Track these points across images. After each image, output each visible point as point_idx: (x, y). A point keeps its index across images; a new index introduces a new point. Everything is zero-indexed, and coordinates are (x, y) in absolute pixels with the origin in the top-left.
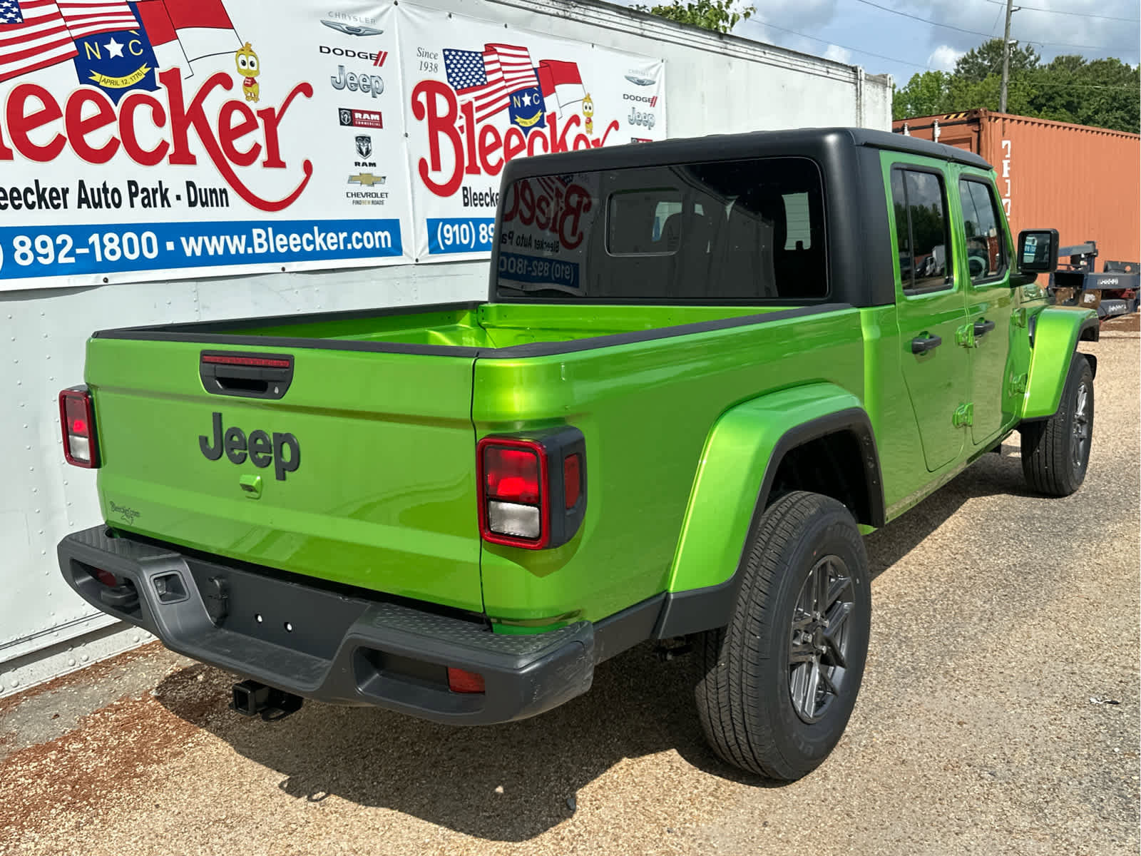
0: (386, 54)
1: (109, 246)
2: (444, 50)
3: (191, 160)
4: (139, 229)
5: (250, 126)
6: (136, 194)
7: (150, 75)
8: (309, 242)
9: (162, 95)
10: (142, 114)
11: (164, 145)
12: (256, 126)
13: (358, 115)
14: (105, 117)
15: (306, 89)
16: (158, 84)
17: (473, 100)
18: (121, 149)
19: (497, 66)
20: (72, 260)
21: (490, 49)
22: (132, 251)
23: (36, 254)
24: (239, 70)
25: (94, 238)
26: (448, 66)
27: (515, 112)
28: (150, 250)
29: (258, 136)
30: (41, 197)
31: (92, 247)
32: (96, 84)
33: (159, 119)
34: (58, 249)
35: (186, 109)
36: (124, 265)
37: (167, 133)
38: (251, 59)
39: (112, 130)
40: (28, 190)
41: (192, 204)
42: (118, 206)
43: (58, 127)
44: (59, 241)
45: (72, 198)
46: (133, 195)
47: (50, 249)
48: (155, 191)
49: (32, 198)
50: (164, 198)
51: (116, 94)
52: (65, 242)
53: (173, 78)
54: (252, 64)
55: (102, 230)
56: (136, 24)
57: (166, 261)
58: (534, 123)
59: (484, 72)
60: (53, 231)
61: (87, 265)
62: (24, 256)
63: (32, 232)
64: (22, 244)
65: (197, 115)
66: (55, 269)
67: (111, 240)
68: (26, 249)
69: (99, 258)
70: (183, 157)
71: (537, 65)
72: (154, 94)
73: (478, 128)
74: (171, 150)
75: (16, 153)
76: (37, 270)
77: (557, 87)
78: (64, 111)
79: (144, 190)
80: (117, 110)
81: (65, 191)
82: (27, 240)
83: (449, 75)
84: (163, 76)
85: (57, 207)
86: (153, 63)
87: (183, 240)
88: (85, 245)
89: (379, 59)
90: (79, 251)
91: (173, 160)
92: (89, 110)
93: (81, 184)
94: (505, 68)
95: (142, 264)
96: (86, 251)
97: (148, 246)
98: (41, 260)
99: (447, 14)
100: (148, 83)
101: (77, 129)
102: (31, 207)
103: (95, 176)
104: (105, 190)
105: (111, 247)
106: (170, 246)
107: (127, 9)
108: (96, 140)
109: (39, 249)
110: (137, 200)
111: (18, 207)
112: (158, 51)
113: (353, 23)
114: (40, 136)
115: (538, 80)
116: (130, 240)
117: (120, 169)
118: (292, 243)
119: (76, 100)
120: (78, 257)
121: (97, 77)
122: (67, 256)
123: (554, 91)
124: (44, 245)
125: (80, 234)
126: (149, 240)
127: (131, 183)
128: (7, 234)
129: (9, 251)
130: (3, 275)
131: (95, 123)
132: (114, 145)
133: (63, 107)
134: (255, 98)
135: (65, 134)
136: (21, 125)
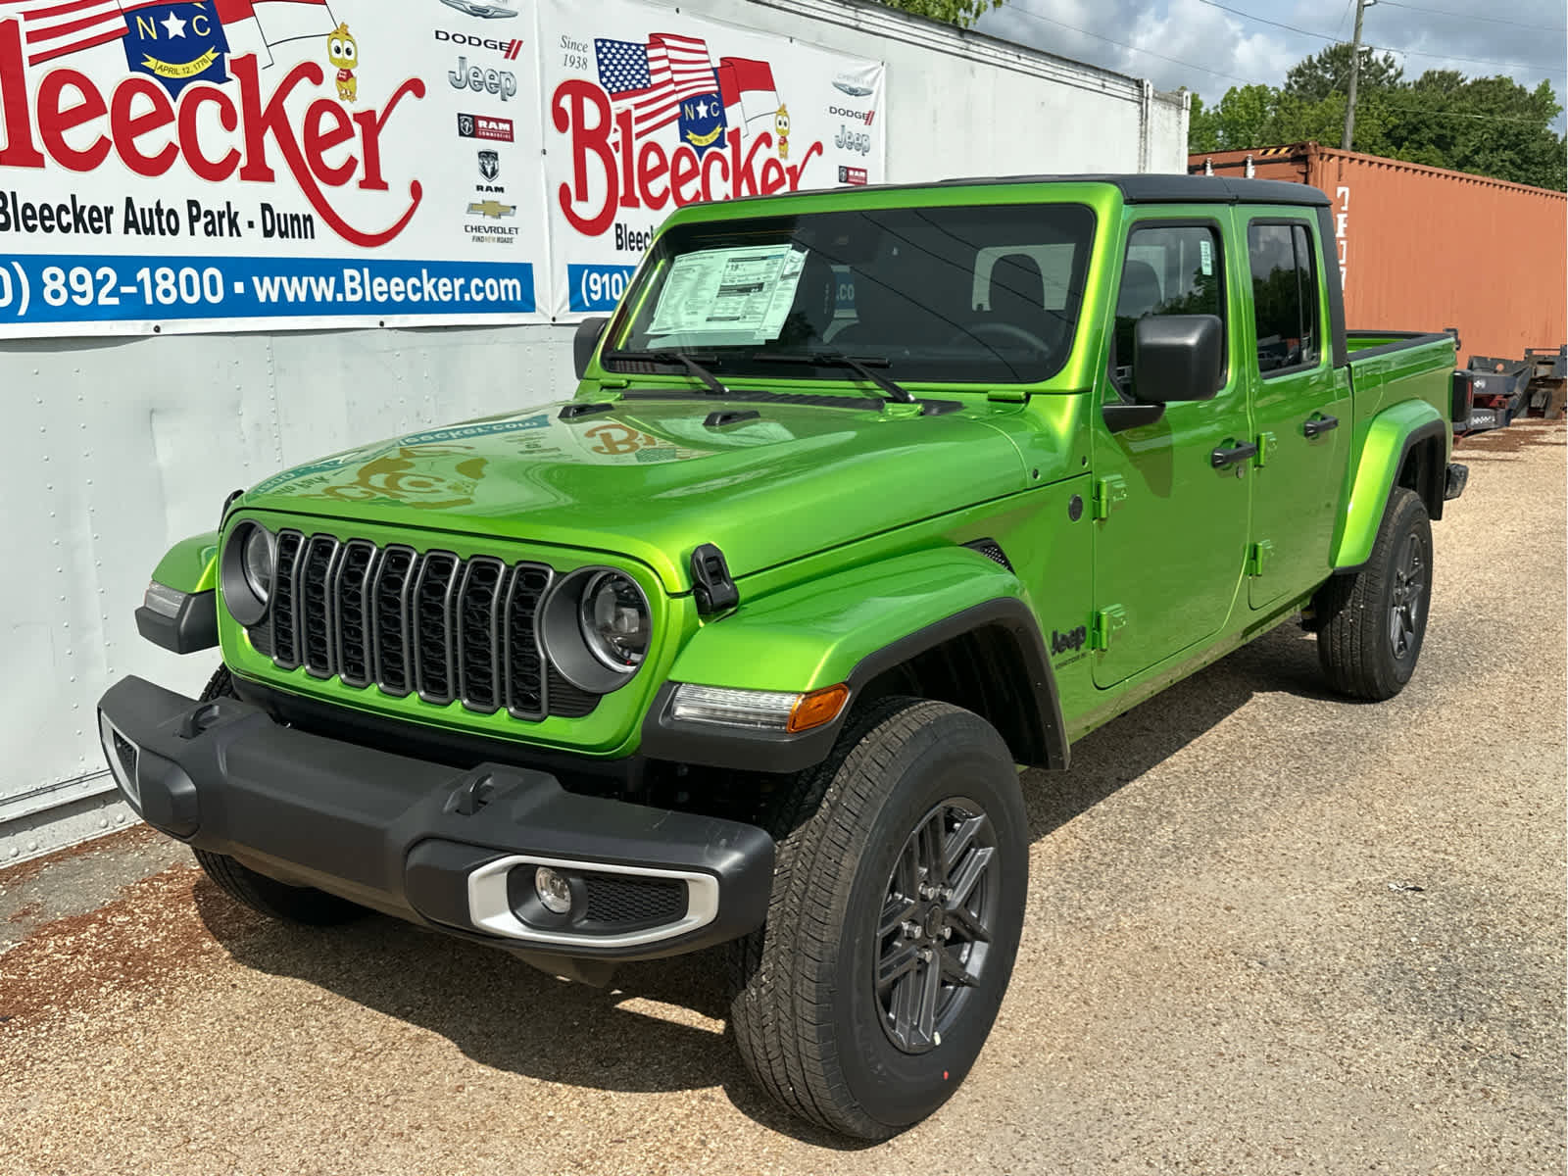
0: (520, 42)
1: (162, 285)
2: (596, 41)
3: (268, 176)
4: (200, 263)
5: (343, 133)
6: (197, 218)
7: (218, 63)
8: (415, 290)
9: (232, 89)
10: (208, 113)
11: (234, 155)
12: (351, 134)
13: (482, 124)
14: (160, 117)
15: (416, 87)
16: (229, 74)
17: (632, 108)
18: (180, 159)
19: (665, 63)
20: (115, 301)
21: (656, 40)
22: (190, 293)
23: (71, 292)
24: (333, 61)
25: (144, 274)
26: (600, 62)
27: (687, 126)
28: (214, 292)
29: (354, 147)
30: (78, 218)
31: (140, 285)
32: (150, 72)
33: (228, 120)
34: (98, 285)
35: (263, 109)
36: (180, 310)
37: (237, 139)
38: (348, 45)
39: (169, 133)
40: (62, 208)
41: (268, 234)
42: (174, 232)
43: (101, 126)
44: (99, 276)
45: (118, 220)
46: (193, 219)
47: (88, 286)
48: (221, 215)
49: (67, 219)
50: (233, 223)
51: (174, 86)
52: (107, 277)
53: (247, 68)
54: (348, 52)
55: (154, 263)
57: (234, 306)
58: (711, 141)
59: (648, 71)
60: (93, 263)
61: (134, 308)
62: (56, 294)
63: (67, 263)
64: (54, 277)
65: (277, 115)
66: (94, 312)
67: (165, 277)
68: (59, 285)
69: (149, 301)
70: (258, 171)
71: (717, 64)
72: (223, 88)
73: (637, 146)
74: (243, 162)
75: (48, 159)
76: (70, 313)
77: (743, 95)
78: (109, 105)
79: (208, 213)
80: (176, 107)
81: (109, 211)
82: (60, 273)
83: (602, 74)
84: (235, 64)
85: (98, 231)
87: (256, 280)
88: (132, 282)
89: (512, 49)
90: (124, 290)
91: (246, 175)
92: (141, 106)
93: (129, 202)
94: (674, 67)
95: (203, 310)
96: (133, 290)
97: (210, 287)
98: (76, 299)
100: (216, 73)
101: (126, 130)
102: (65, 229)
103: (147, 192)
104: (159, 212)
105: (164, 287)
106: (239, 287)
109: (76, 287)
110: (199, 226)
111: (49, 229)
113: (479, 1)
114: (79, 138)
115: (718, 84)
116: (189, 278)
117: (178, 185)
118: (394, 289)
119: (126, 91)
120: (122, 296)
122: (109, 295)
123: (738, 99)
124: (81, 280)
125: (127, 267)
126: (212, 278)
127: (192, 204)
128: (35, 264)
129: (37, 286)
130: (29, 318)
131: (148, 123)
132: (170, 152)
133: (108, 101)
134: (351, 97)
135: (110, 137)
136: (55, 123)
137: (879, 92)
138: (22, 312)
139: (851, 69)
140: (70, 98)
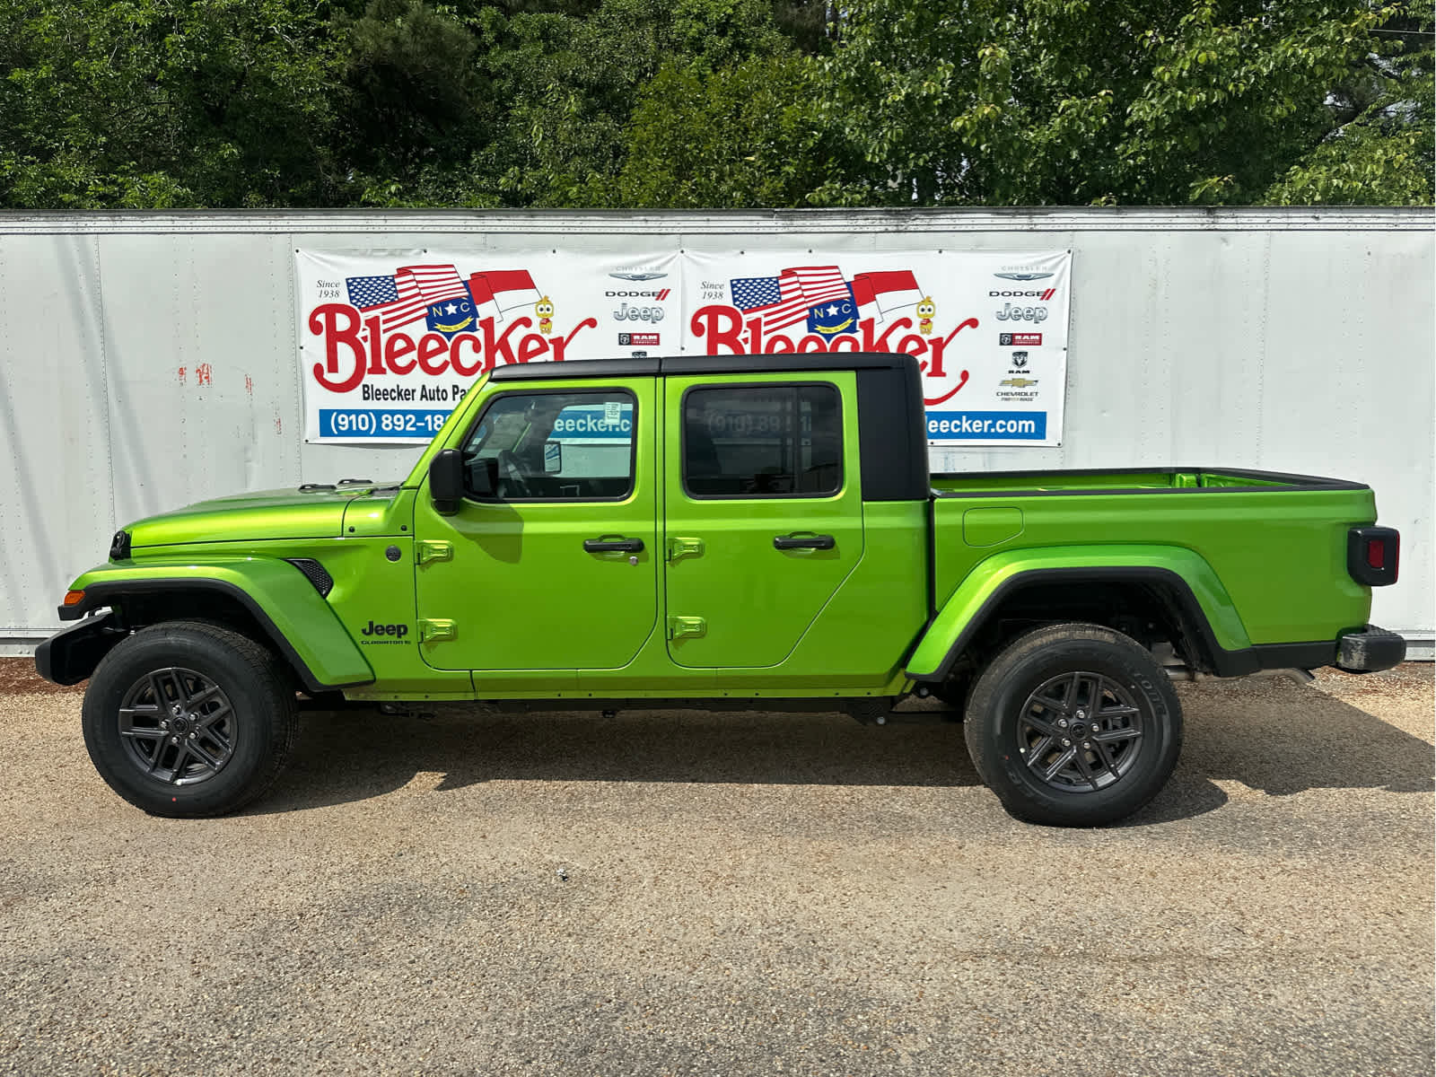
0: (669, 290)
1: (438, 422)
5: (542, 350)
6: (457, 393)
9: (480, 334)
10: (466, 346)
11: (479, 364)
12: (547, 349)
13: (636, 337)
14: (443, 348)
15: (592, 323)
16: (478, 327)
17: (762, 317)
18: (450, 367)
19: (797, 285)
20: (414, 429)
21: (788, 273)
23: (394, 425)
24: (538, 315)
25: (428, 418)
26: (734, 293)
27: (816, 322)
29: (548, 355)
30: (399, 394)
31: (427, 422)
33: (476, 348)
34: (406, 422)
35: (496, 341)
37: (481, 356)
38: (548, 306)
39: (446, 356)
40: (393, 390)
42: (444, 399)
43: (413, 355)
44: (407, 418)
45: (418, 395)
46: (455, 393)
47: (402, 423)
49: (394, 395)
51: (449, 335)
52: (410, 419)
53: (488, 324)
54: (548, 310)
55: (433, 413)
56: (467, 294)
59: (779, 293)
60: (404, 413)
61: (422, 432)
62: (387, 426)
63: (393, 413)
64: (387, 419)
65: (504, 345)
66: (404, 433)
67: (439, 419)
68: (389, 422)
69: (430, 429)
71: (851, 279)
72: (474, 334)
74: (483, 367)
75: (388, 370)
76: (393, 433)
77: (877, 296)
78: (417, 347)
79: (463, 390)
80: (449, 344)
81: (414, 391)
82: (390, 417)
83: (735, 300)
84: (482, 323)
85: (408, 399)
86: (475, 315)
88: (423, 421)
89: (662, 295)
90: (419, 424)
92: (433, 345)
93: (424, 387)
94: (806, 287)
96: (423, 424)
98: (396, 428)
99: (739, 251)
100: (472, 327)
101: (424, 356)
102: (393, 399)
103: (432, 382)
104: (438, 391)
107: (462, 285)
108: (435, 362)
109: (396, 423)
110: (457, 396)
111: (386, 399)
112: (479, 308)
113: (638, 272)
114: (402, 361)
115: (851, 292)
117: (450, 378)
118: (567, 425)
119: (425, 340)
120: (417, 427)
121: (439, 326)
122: (411, 426)
123: (874, 299)
124: (399, 420)
125: (420, 415)
127: (454, 386)
128: (379, 414)
129: (379, 422)
130: (375, 435)
131: (435, 353)
132: (445, 364)
133: (417, 345)
134: (549, 331)
135: (416, 359)
136: (392, 355)
137: (1061, 276)
138: (372, 432)
139: (1020, 262)
140: (400, 344)
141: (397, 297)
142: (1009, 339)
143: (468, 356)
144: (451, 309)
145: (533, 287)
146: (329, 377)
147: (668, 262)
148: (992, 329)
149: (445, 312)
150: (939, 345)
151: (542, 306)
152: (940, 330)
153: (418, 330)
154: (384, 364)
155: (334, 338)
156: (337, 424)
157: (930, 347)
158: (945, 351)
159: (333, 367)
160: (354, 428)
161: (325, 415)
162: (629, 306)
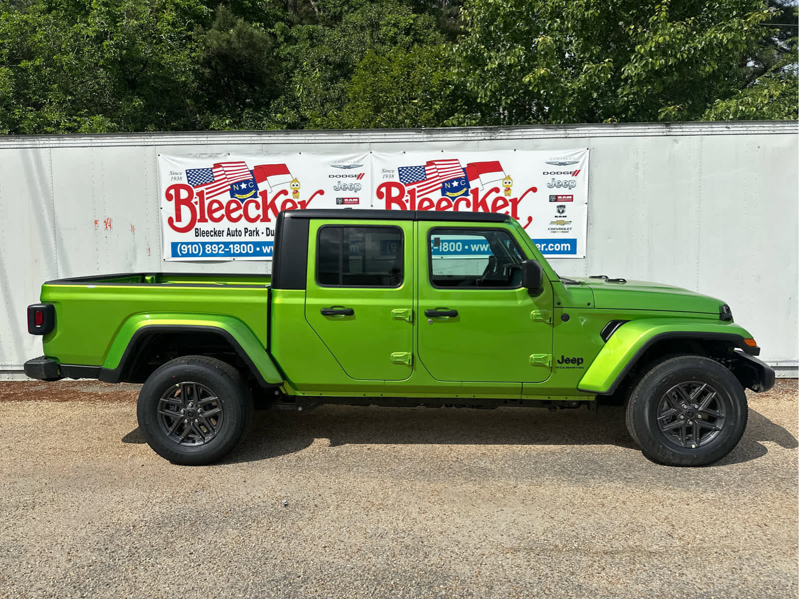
0: (364, 174)
1: (236, 248)
2: (399, 168)
3: (269, 220)
4: (247, 243)
6: (247, 232)
9: (259, 200)
10: (252, 206)
11: (259, 216)
12: (297, 208)
13: (346, 200)
14: (239, 208)
15: (321, 192)
16: (258, 196)
17: (416, 188)
18: (243, 218)
19: (435, 170)
20: (223, 252)
21: (430, 163)
23: (212, 250)
24: (291, 188)
25: (231, 246)
26: (400, 175)
30: (215, 233)
31: (230, 249)
33: (258, 207)
34: (219, 249)
35: (268, 203)
36: (241, 255)
37: (260, 212)
38: (297, 183)
39: (241, 212)
40: (212, 231)
41: (268, 235)
42: (240, 236)
43: (223, 212)
44: (220, 246)
45: (225, 233)
46: (246, 232)
47: (217, 249)
48: (254, 231)
49: (212, 233)
50: (257, 233)
51: (242, 200)
52: (221, 247)
53: (264, 194)
54: (297, 185)
55: (234, 243)
56: (252, 177)
57: (255, 254)
58: (460, 194)
59: (425, 174)
60: (218, 243)
61: (228, 254)
62: (208, 251)
63: (211, 244)
64: (208, 247)
65: (273, 205)
66: (218, 255)
68: (209, 249)
69: (232, 252)
70: (266, 219)
71: (465, 166)
72: (256, 199)
74: (261, 217)
75: (209, 220)
76: (212, 255)
78: (225, 207)
79: (250, 231)
80: (243, 205)
81: (223, 231)
82: (210, 246)
83: (401, 179)
84: (260, 193)
85: (220, 236)
86: (257, 189)
87: (263, 247)
88: (228, 248)
89: (360, 176)
90: (226, 250)
91: (262, 221)
92: (233, 206)
93: (229, 229)
94: (439, 171)
95: (247, 255)
96: (228, 250)
97: (250, 249)
98: (213, 252)
99: (402, 152)
100: (255, 196)
101: (229, 212)
102: (212, 236)
103: (233, 226)
104: (236, 231)
105: (237, 249)
107: (249, 173)
108: (234, 215)
109: (213, 249)
110: (247, 234)
111: (208, 236)
112: (259, 185)
113: (347, 164)
114: (217, 215)
115: (465, 173)
116: (244, 247)
117: (243, 224)
119: (229, 203)
120: (225, 251)
121: (237, 195)
122: (222, 251)
123: (478, 177)
124: (215, 247)
125: (226, 244)
126: (250, 247)
127: (245, 229)
128: (204, 244)
129: (204, 249)
130: (202, 256)
131: (235, 210)
132: (240, 217)
133: (225, 206)
134: (298, 197)
135: (225, 214)
136: (211, 212)
137: (583, 163)
138: (200, 255)
139: (560, 155)
140: (215, 206)
141: (213, 179)
142: (554, 198)
143: (253, 212)
144: (244, 186)
145: (289, 173)
146: (176, 224)
147: (363, 158)
148: (544, 193)
149: (240, 188)
150: (515, 202)
151: (293, 183)
152: (515, 194)
153: (225, 198)
154: (207, 217)
155: (179, 203)
156: (181, 250)
157: (510, 203)
158: (519, 206)
159: (179, 219)
160: (190, 252)
161: (174, 245)
162: (342, 183)
